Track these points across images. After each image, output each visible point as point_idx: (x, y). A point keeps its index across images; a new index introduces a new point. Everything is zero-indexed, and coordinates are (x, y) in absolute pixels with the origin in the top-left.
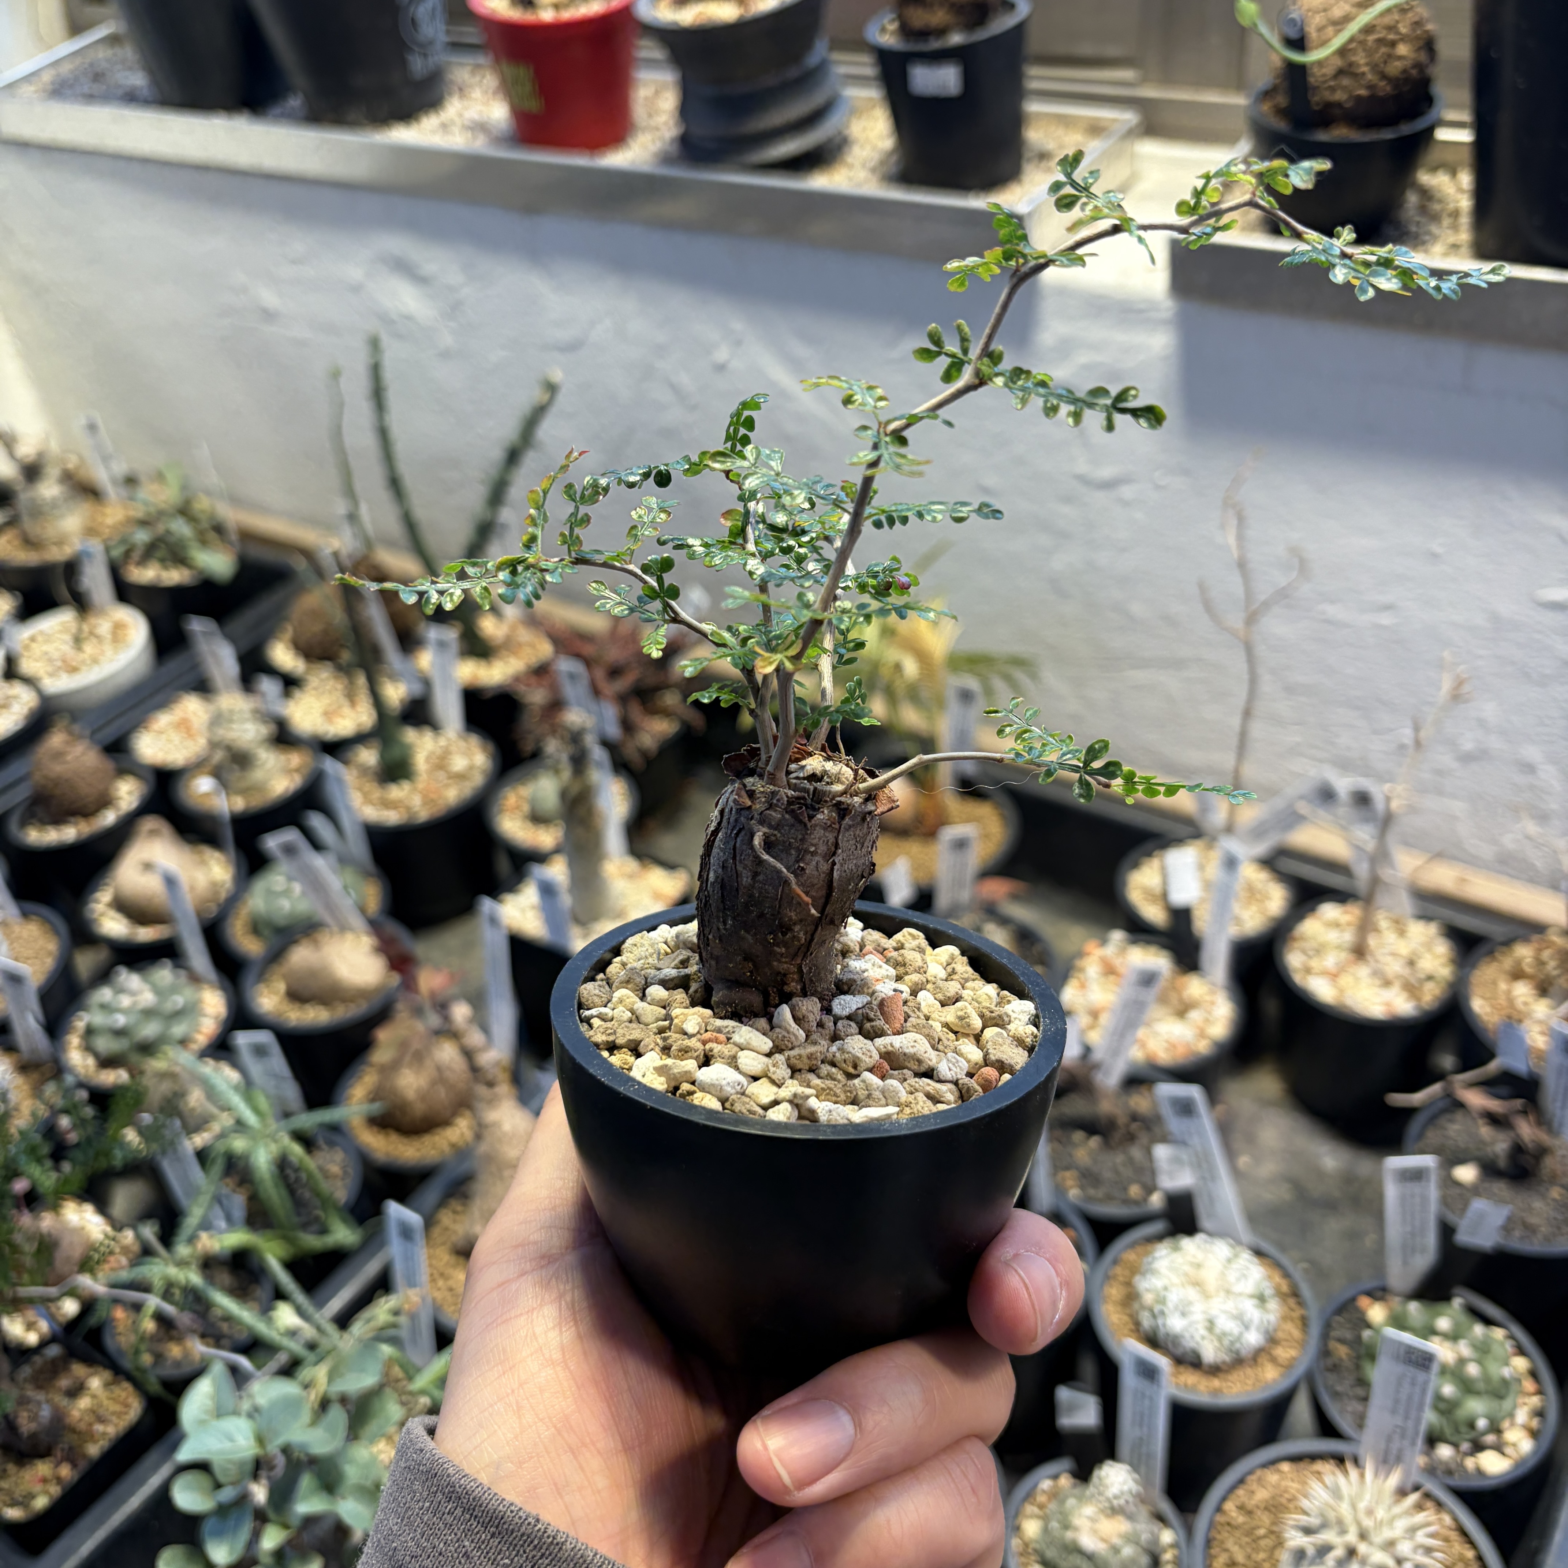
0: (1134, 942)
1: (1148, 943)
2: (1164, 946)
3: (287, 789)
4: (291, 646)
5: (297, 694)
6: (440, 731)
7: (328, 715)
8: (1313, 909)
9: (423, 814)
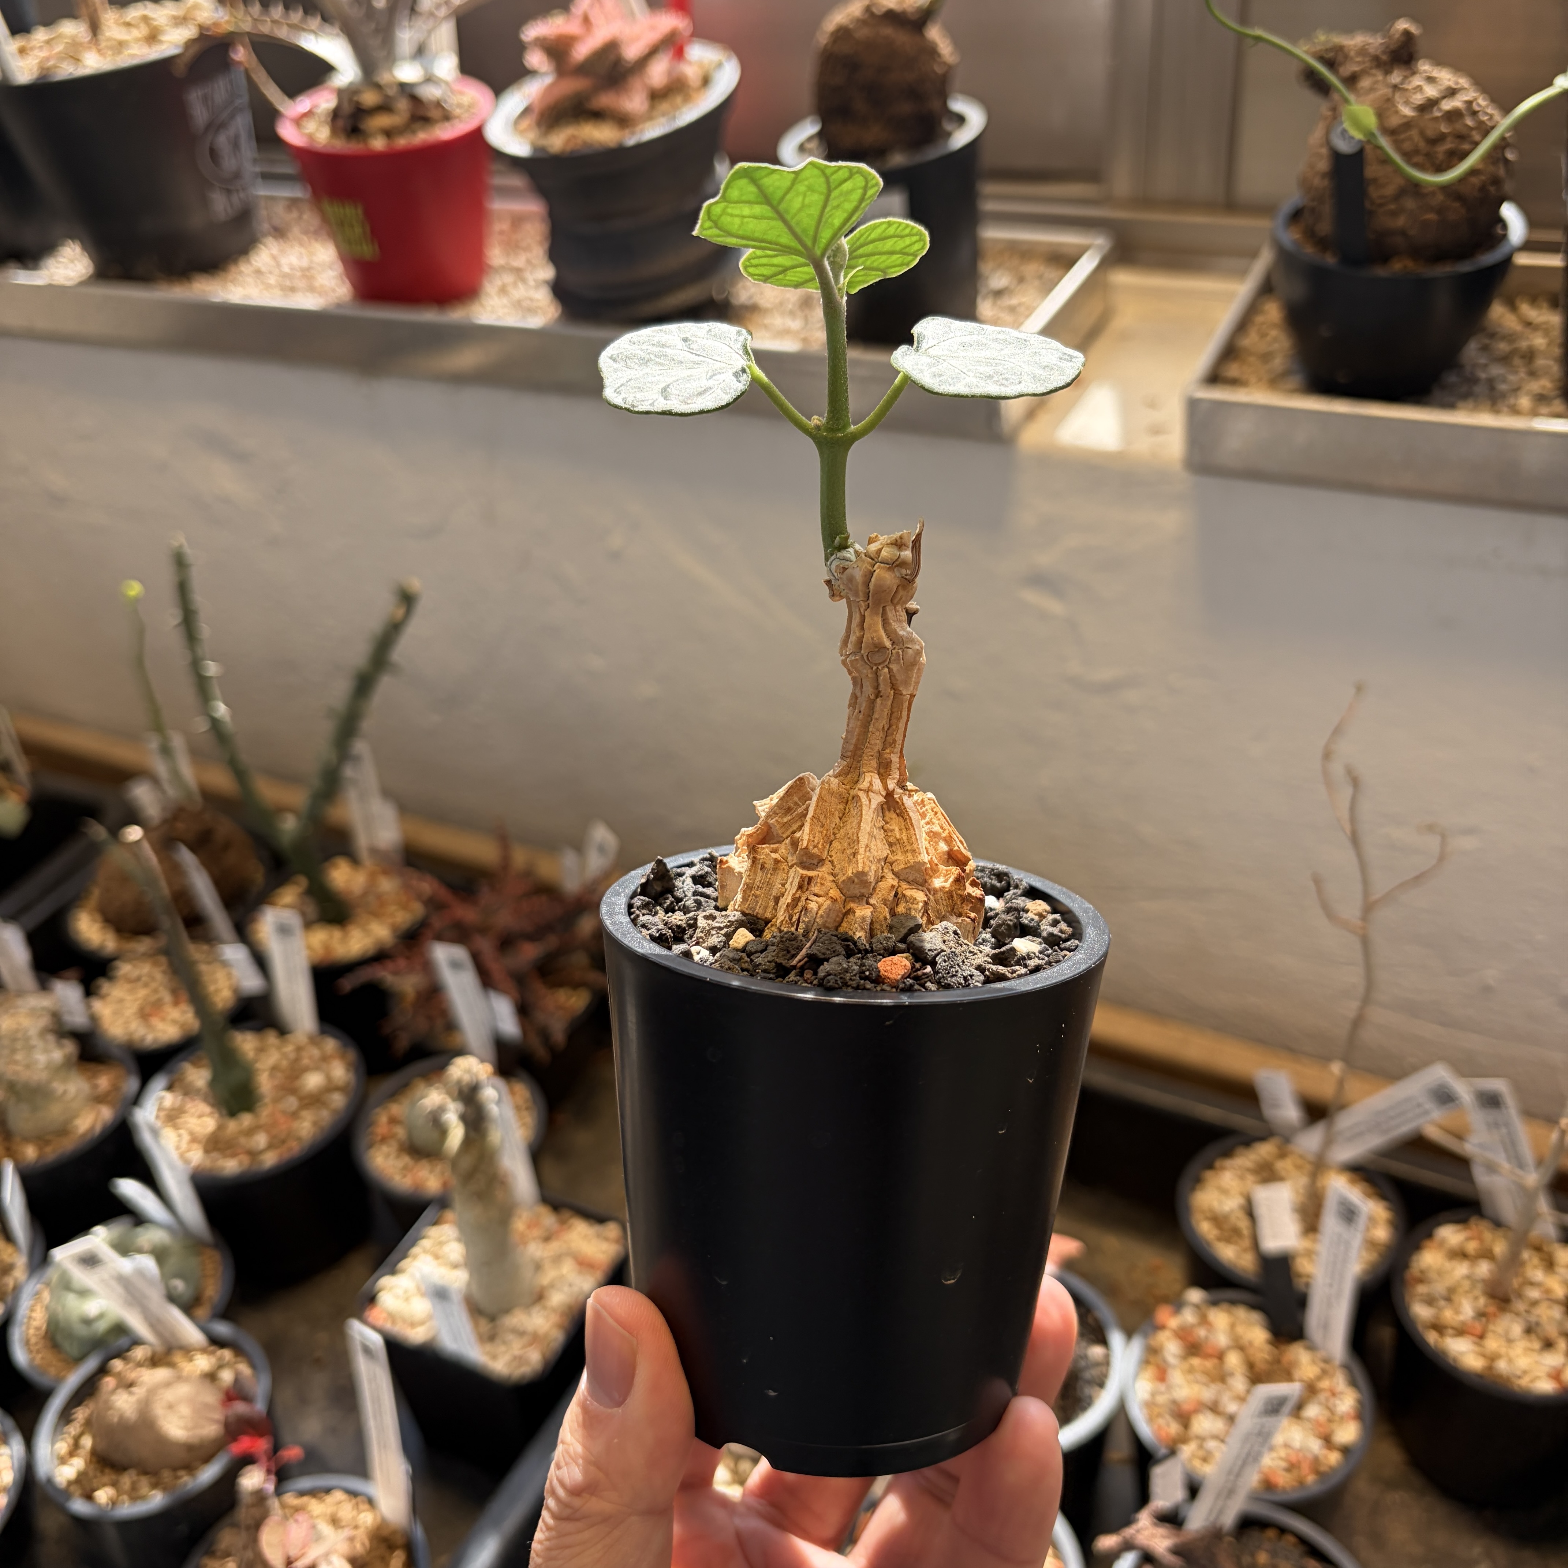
0: (1215, 1303)
1: (1233, 1302)
2: (1253, 1307)
3: (92, 1128)
4: (98, 917)
5: (105, 986)
6: (288, 1036)
7: (145, 1014)
8: (1430, 1235)
9: (270, 1160)
